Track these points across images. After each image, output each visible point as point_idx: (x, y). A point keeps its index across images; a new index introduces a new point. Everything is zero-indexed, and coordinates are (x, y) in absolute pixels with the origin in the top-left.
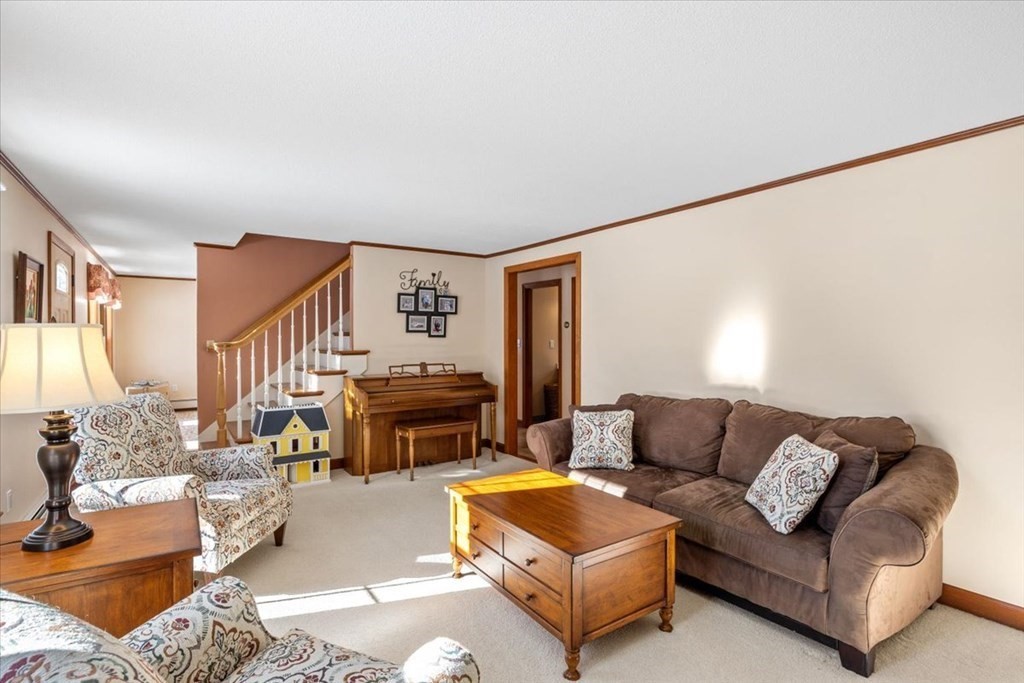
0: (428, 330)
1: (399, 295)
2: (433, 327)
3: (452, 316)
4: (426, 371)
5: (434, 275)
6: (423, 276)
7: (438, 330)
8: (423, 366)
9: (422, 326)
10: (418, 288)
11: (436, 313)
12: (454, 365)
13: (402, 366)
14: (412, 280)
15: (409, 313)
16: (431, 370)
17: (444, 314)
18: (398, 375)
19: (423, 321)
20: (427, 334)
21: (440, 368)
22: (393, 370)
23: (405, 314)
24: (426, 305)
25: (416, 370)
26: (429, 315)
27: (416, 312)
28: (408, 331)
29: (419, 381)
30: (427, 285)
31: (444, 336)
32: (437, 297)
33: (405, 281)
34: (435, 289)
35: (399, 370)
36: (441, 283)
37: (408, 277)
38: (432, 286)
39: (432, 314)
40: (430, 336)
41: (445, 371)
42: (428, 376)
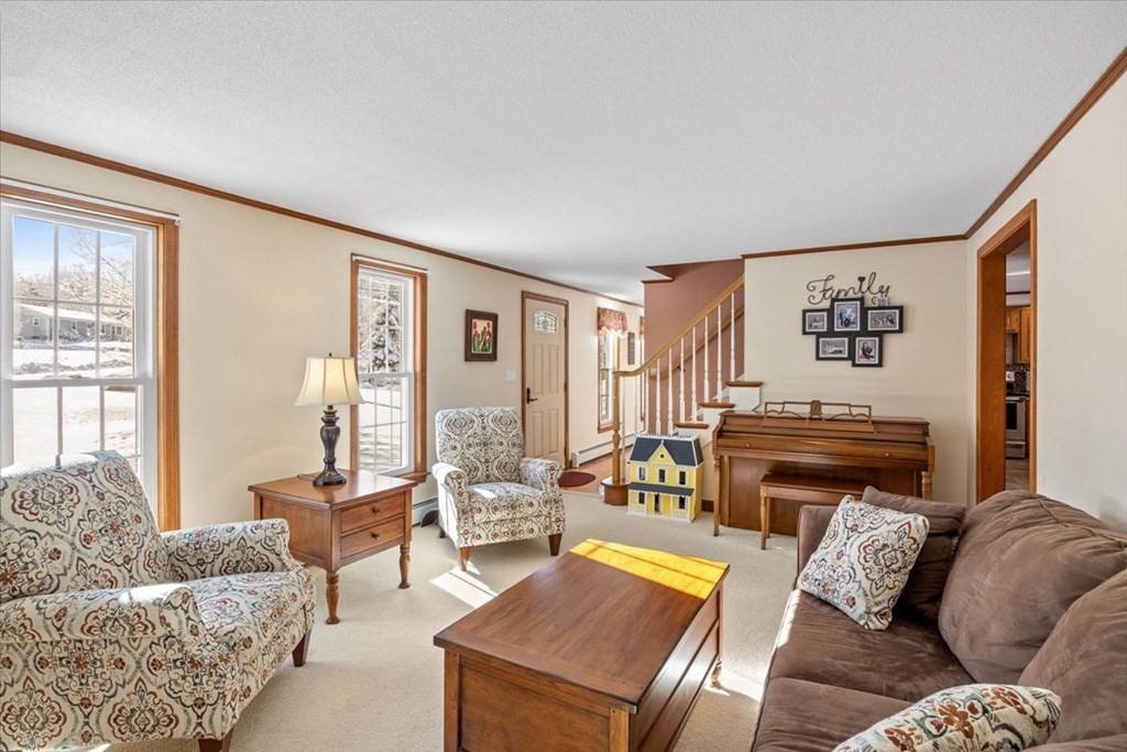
0: (851, 357)
1: (805, 312)
2: (859, 352)
3: (894, 335)
4: (820, 412)
5: (862, 279)
6: (845, 282)
7: (868, 357)
8: (816, 405)
9: (840, 352)
10: (834, 300)
11: (865, 332)
12: (869, 407)
13: (784, 403)
14: (825, 291)
15: (819, 335)
16: (826, 411)
17: (880, 334)
18: (776, 415)
19: (843, 344)
20: (850, 362)
21: (845, 410)
22: (770, 407)
23: (814, 337)
24: (847, 323)
25: (805, 410)
26: (852, 336)
27: (831, 333)
28: (818, 358)
29: (806, 424)
30: (851, 295)
31: (880, 365)
32: (864, 310)
33: (816, 293)
34: (862, 300)
35: (779, 408)
36: (875, 288)
37: (820, 286)
38: (859, 295)
39: (857, 334)
40: (854, 365)
41: (851, 414)
42: (821, 419)
